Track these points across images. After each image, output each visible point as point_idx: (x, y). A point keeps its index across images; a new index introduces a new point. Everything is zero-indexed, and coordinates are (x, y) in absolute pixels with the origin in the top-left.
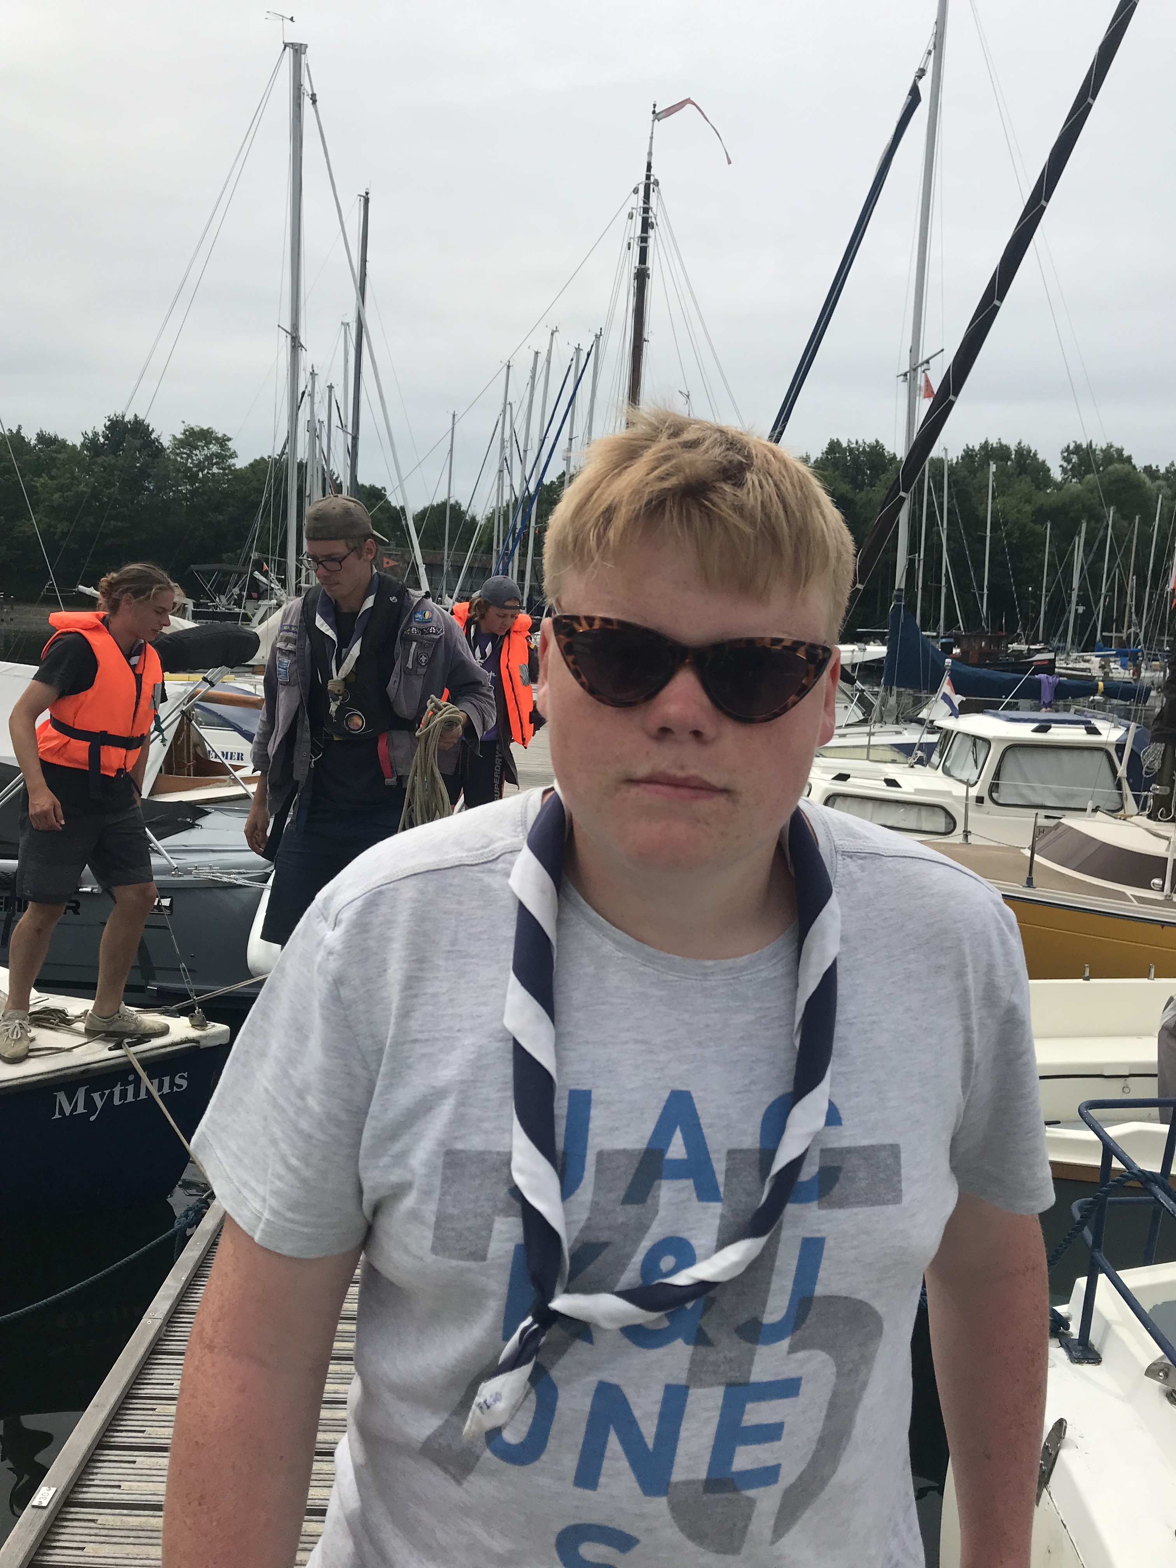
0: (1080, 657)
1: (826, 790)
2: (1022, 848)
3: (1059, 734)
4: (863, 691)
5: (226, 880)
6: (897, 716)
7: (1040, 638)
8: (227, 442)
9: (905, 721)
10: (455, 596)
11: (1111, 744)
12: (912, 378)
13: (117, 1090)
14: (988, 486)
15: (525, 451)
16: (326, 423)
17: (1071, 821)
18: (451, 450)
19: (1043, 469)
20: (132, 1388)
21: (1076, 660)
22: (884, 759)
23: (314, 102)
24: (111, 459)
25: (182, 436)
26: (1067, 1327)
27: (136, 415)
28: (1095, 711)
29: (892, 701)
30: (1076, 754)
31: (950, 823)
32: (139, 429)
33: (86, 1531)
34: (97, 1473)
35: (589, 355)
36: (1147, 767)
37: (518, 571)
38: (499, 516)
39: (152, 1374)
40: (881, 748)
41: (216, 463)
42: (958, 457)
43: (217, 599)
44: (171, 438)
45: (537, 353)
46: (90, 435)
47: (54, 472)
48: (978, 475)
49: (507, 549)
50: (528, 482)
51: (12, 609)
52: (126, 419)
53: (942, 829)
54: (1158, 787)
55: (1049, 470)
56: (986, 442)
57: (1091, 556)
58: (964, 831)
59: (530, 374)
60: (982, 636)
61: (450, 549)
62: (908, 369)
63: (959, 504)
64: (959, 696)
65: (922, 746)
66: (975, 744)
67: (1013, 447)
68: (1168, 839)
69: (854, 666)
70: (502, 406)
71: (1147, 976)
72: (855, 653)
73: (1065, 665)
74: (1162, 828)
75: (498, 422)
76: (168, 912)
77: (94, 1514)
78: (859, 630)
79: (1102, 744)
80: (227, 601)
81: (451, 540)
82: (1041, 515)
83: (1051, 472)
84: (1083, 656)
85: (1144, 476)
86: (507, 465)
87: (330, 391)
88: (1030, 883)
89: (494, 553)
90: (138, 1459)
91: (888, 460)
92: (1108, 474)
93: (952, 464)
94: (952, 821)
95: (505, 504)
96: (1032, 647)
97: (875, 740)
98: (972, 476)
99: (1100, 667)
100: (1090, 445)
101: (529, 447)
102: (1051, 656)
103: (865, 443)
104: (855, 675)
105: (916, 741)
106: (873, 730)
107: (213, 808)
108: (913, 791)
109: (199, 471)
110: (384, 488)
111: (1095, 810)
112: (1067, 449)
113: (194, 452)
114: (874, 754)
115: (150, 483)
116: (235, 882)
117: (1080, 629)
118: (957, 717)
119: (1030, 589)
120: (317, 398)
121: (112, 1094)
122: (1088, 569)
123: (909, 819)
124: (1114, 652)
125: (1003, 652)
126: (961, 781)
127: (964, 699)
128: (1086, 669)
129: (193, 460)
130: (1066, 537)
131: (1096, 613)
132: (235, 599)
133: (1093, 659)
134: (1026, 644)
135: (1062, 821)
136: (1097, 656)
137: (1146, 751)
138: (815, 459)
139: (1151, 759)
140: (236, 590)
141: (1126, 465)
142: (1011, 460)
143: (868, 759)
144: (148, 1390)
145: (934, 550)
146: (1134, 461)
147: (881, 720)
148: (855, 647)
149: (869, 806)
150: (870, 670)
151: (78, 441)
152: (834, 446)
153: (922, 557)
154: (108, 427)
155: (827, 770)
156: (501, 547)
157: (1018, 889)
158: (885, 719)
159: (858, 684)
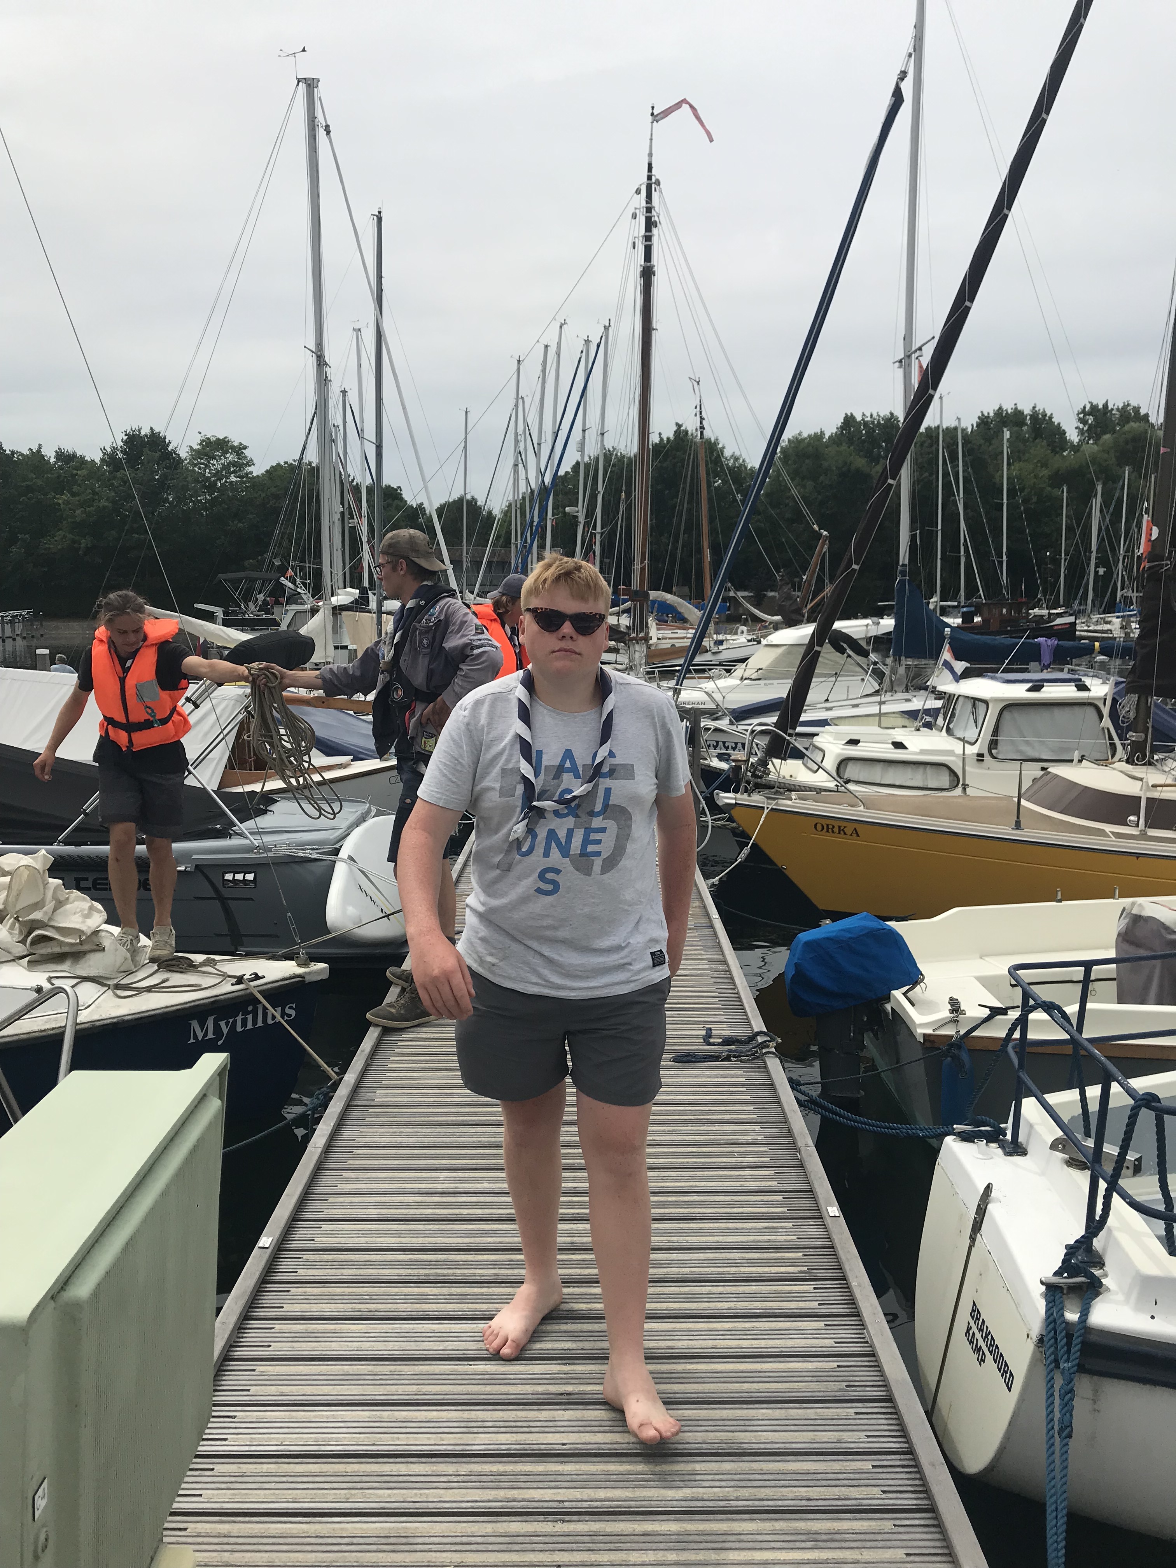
0: (1101, 618)
1: (839, 755)
2: (1011, 796)
3: (1051, 692)
4: (876, 662)
5: (302, 855)
6: (907, 685)
7: (1061, 602)
8: (243, 451)
9: (914, 688)
10: (476, 591)
11: (1099, 699)
12: (907, 363)
13: (239, 1019)
14: (1002, 452)
15: (539, 444)
16: (341, 428)
17: (1059, 770)
18: (465, 447)
19: (1057, 433)
20: (308, 1188)
21: (1097, 623)
22: (894, 724)
23: (328, 132)
24: (129, 473)
25: (199, 447)
27: (151, 428)
28: (1088, 669)
29: (901, 670)
30: (1067, 710)
31: (952, 779)
32: (156, 442)
33: (296, 1264)
34: (296, 1234)
35: (598, 346)
36: (1125, 716)
38: (516, 510)
39: (321, 1181)
40: (892, 715)
41: (234, 472)
42: (972, 425)
43: (244, 606)
44: (188, 449)
45: (546, 346)
46: (109, 450)
47: (75, 488)
48: (993, 442)
49: (526, 542)
50: (543, 475)
51: (41, 625)
52: (143, 433)
53: (945, 785)
54: (1134, 734)
55: (1064, 432)
56: (1000, 408)
57: (1109, 515)
58: (963, 785)
59: (540, 367)
60: (1002, 603)
61: (468, 544)
62: (903, 357)
63: (974, 472)
64: (961, 663)
65: (927, 712)
66: (974, 706)
67: (1027, 411)
68: (1141, 780)
69: (868, 640)
70: (515, 401)
71: (1113, 897)
72: (870, 627)
73: (1086, 628)
74: (1139, 770)
75: (510, 417)
76: (252, 885)
77: (299, 1255)
78: (880, 604)
79: (1089, 699)
80: (255, 607)
81: (469, 536)
82: (1057, 480)
83: (1067, 434)
84: (1104, 618)
86: (522, 459)
87: (344, 396)
88: (1018, 825)
89: (513, 547)
90: (322, 1226)
92: (1125, 433)
93: (967, 433)
94: (954, 777)
95: (520, 497)
96: (1053, 611)
97: (885, 708)
98: (988, 444)
99: (1120, 628)
100: (1106, 405)
101: (543, 441)
102: (1071, 619)
103: (879, 416)
104: (870, 647)
105: (920, 708)
106: (884, 700)
108: (918, 752)
109: (217, 480)
110: (399, 487)
111: (1080, 761)
112: (1083, 411)
113: (212, 462)
114: (885, 721)
115: (169, 494)
116: (309, 855)
117: (1099, 593)
118: (958, 682)
119: (1049, 553)
121: (235, 1022)
122: (1106, 529)
123: (916, 778)
124: (1135, 612)
125: (1024, 618)
126: (959, 739)
127: (968, 665)
128: (1107, 630)
129: (210, 470)
130: (1083, 498)
131: (1115, 573)
132: (261, 605)
133: (1115, 620)
134: (1047, 608)
135: (1052, 771)
136: (1118, 617)
137: (1124, 701)
138: (830, 434)
139: (1127, 709)
140: (261, 597)
141: (1143, 423)
142: (1026, 424)
143: (879, 726)
145: (951, 519)
146: (1151, 420)
147: (892, 689)
148: (868, 621)
149: (878, 768)
150: (881, 642)
151: (97, 457)
152: (849, 420)
153: (939, 527)
154: (125, 443)
155: (837, 736)
156: (519, 541)
157: (1006, 831)
158: (895, 688)
159: (873, 657)
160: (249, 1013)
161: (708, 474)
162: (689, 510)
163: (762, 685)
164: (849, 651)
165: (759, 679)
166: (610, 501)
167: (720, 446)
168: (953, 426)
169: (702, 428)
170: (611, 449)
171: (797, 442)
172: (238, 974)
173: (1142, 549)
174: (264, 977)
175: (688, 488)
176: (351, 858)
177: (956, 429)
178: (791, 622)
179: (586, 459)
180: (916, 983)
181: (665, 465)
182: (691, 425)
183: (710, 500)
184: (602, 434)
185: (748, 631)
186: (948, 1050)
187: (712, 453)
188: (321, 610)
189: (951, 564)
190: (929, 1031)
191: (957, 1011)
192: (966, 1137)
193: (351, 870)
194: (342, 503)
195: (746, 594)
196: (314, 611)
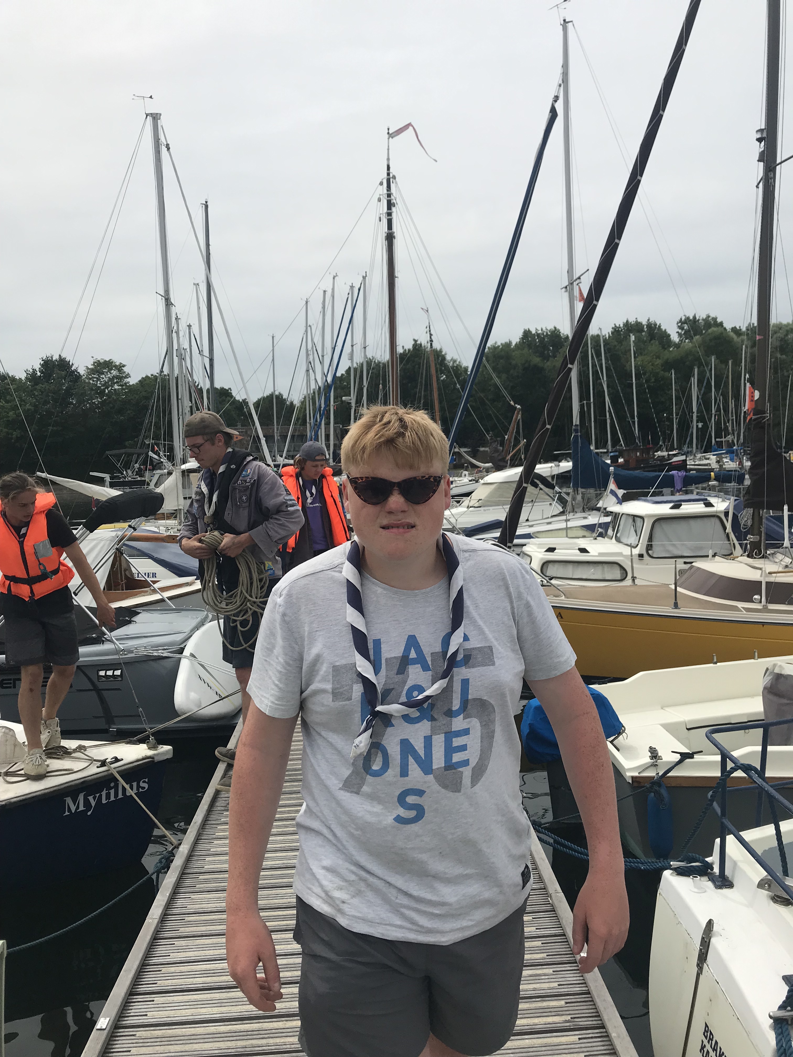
0: (703, 456)
1: (542, 559)
2: (670, 584)
3: (688, 509)
4: (560, 493)
5: (156, 654)
6: (583, 507)
7: (676, 447)
8: (123, 368)
9: (589, 510)
10: (284, 455)
11: (721, 512)
12: (570, 289)
14: (630, 350)
15: (323, 356)
16: (188, 350)
17: (699, 564)
18: (273, 360)
19: (665, 336)
20: (145, 960)
21: (700, 459)
22: (578, 535)
23: (168, 149)
24: (46, 386)
25: (92, 367)
26: (712, 869)
27: (60, 355)
28: (711, 492)
29: (579, 497)
30: (699, 521)
31: (623, 573)
32: (63, 364)
33: (130, 1041)
34: (132, 1009)
35: (359, 290)
36: (744, 525)
37: (325, 435)
38: (309, 400)
39: (156, 951)
40: (575, 529)
41: (117, 382)
42: (609, 333)
43: (125, 473)
44: (85, 368)
45: (325, 291)
46: (31, 371)
47: (8, 397)
48: (623, 343)
49: (316, 421)
50: (326, 377)
52: (54, 359)
53: (619, 577)
54: (752, 537)
55: (669, 335)
56: (627, 321)
57: (703, 389)
58: (632, 577)
59: (321, 306)
60: (636, 449)
61: (278, 424)
62: (567, 284)
63: (613, 364)
64: (622, 491)
65: (600, 525)
66: (634, 521)
67: (644, 322)
68: (761, 569)
69: (553, 477)
70: (305, 328)
71: (754, 658)
72: (553, 468)
73: (693, 463)
74: (757, 562)
75: (303, 339)
76: (120, 679)
77: (133, 1031)
78: (555, 452)
79: (714, 512)
80: (132, 473)
81: (279, 418)
82: (668, 366)
83: (671, 337)
84: (705, 456)
85: (732, 334)
86: (311, 366)
87: (189, 329)
88: (676, 606)
89: (308, 425)
90: (155, 999)
91: (563, 339)
92: (709, 334)
93: (605, 338)
94: (624, 572)
95: (312, 392)
96: (671, 453)
97: (570, 524)
98: (620, 344)
99: (716, 462)
100: (695, 317)
101: (325, 353)
102: (683, 458)
103: (547, 329)
104: (555, 482)
105: (597, 522)
106: (568, 518)
107: (141, 610)
108: (597, 554)
109: (105, 388)
110: (230, 389)
111: (714, 556)
112: (681, 321)
113: (101, 376)
114: (570, 533)
115: (73, 399)
116: (162, 655)
118: (621, 504)
119: (665, 415)
120: (181, 334)
122: (702, 398)
123: (597, 573)
124: (724, 451)
125: (652, 458)
126: (627, 545)
127: (625, 492)
128: (708, 464)
129: (101, 382)
130: (685, 378)
131: (710, 427)
132: (137, 471)
133: (712, 457)
134: (667, 451)
135: (693, 564)
136: (714, 455)
137: (742, 514)
138: (515, 343)
139: (746, 519)
140: (137, 466)
141: (720, 327)
142: (644, 332)
143: (567, 536)
144: (155, 961)
145: (599, 395)
146: (725, 325)
147: (573, 511)
148: (552, 465)
149: (570, 567)
150: (563, 478)
151: (23, 376)
152: (527, 334)
153: (592, 400)
154: (42, 365)
155: (540, 546)
156: (312, 421)
157: (668, 610)
158: (576, 510)
159: (557, 488)
160: (111, 788)
161: (437, 372)
162: (425, 396)
163: (482, 510)
164: (541, 486)
165: (480, 507)
166: (372, 392)
167: (443, 353)
168: (596, 334)
169: (431, 341)
170: (371, 358)
171: (495, 348)
172: (102, 758)
173: (747, 407)
174: (122, 760)
175: (424, 382)
176: (192, 655)
177: (598, 336)
178: (499, 468)
179: (355, 365)
180: (619, 734)
181: (408, 367)
182: (424, 340)
183: (439, 389)
184: (365, 348)
185: (469, 474)
186: (651, 787)
187: (438, 358)
188: (174, 473)
189: (601, 425)
190: (636, 774)
191: (655, 757)
192: (681, 872)
193: (192, 664)
194: (191, 401)
195: (466, 450)
196: (170, 473)
